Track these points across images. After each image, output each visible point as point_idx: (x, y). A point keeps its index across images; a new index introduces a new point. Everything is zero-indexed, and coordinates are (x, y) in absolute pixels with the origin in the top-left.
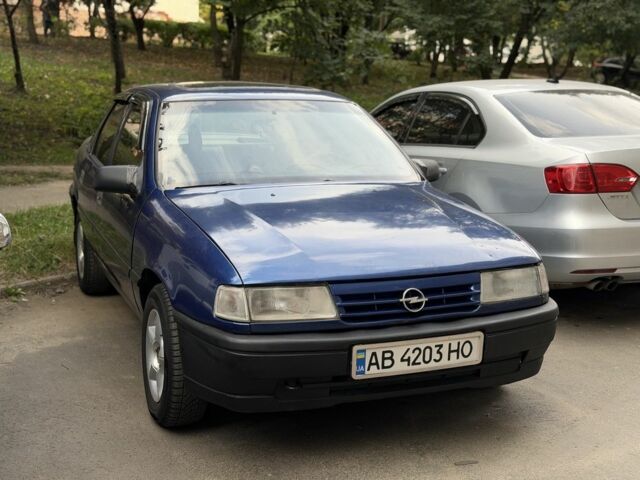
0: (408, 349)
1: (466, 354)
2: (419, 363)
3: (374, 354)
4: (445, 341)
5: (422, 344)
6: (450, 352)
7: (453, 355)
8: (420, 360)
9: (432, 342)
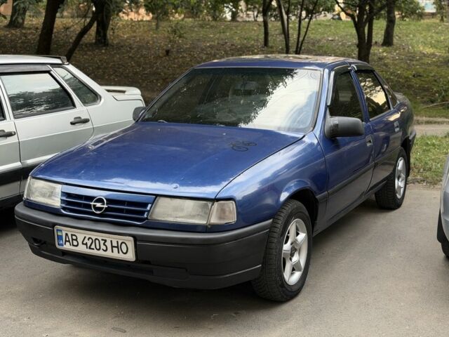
0: (85, 237)
1: (125, 251)
2: (93, 249)
3: (67, 234)
4: (109, 238)
5: (94, 235)
6: (112, 247)
7: (115, 250)
8: (93, 246)
9: (100, 236)
